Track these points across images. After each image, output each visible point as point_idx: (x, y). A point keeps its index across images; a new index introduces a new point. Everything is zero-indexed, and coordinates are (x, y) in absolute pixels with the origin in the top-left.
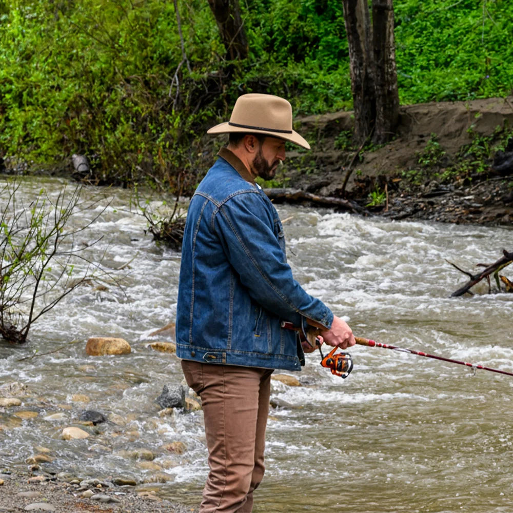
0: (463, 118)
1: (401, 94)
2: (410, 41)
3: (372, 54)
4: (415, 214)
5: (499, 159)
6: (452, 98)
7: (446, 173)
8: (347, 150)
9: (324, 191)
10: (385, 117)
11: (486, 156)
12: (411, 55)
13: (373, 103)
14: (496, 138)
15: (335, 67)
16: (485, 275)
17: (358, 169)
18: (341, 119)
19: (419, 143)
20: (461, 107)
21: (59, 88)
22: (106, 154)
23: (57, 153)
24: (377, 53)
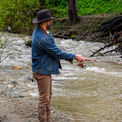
0: (91, 19)
1: (78, 14)
2: (80, 2)
3: (72, 5)
4: (82, 39)
5: (99, 28)
6: (89, 14)
7: (88, 31)
8: (67, 26)
9: (62, 35)
10: (75, 18)
11: (97, 27)
12: (80, 5)
13: (72, 16)
14: (99, 23)
15: (64, 8)
16: (97, 52)
17: (69, 30)
18: (66, 19)
19: (82, 24)
20: (91, 16)
21: (5, 12)
22: (15, 27)
23: (5, 26)
24: (73, 5)
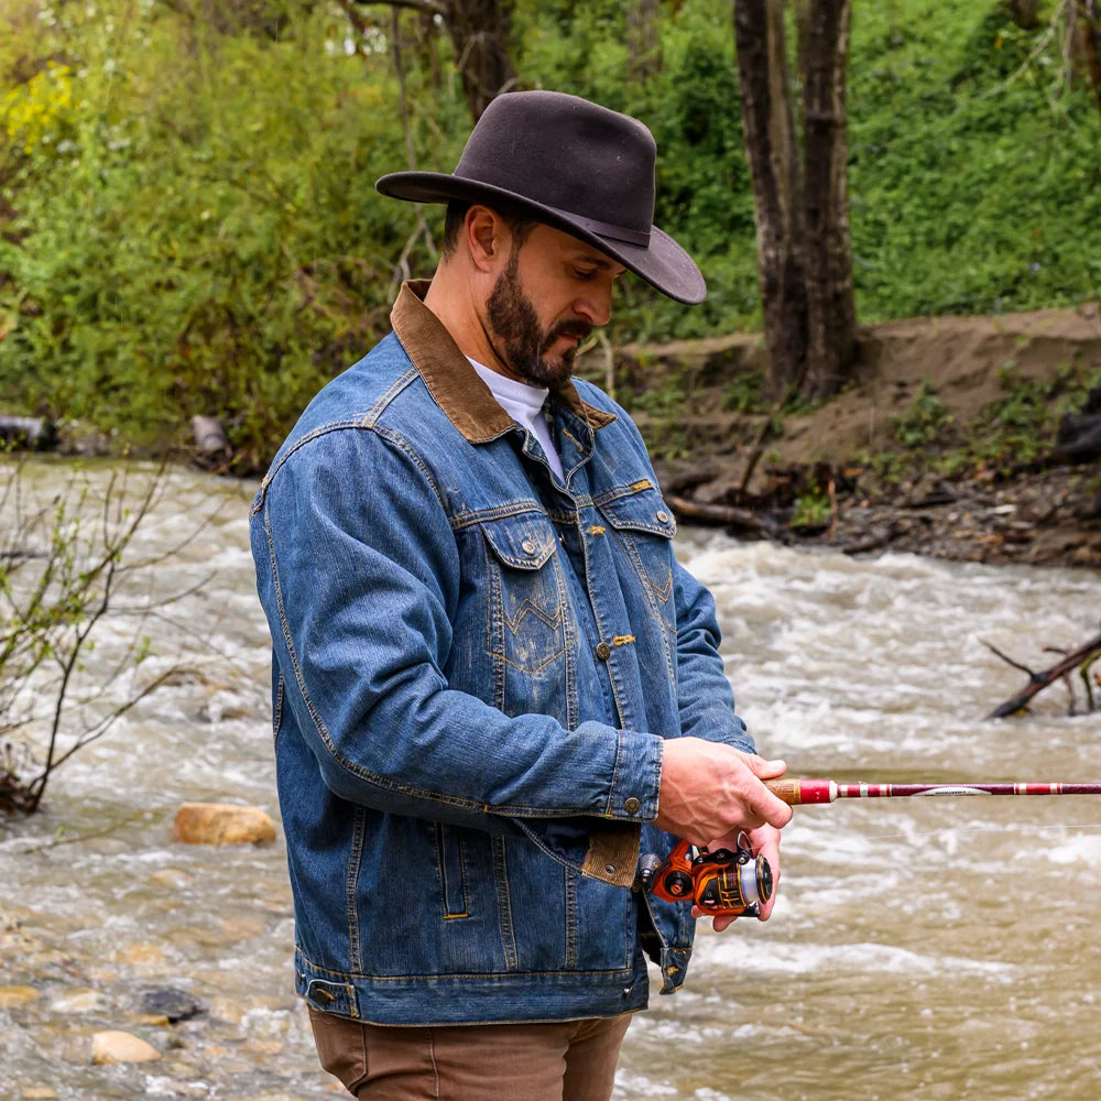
0: (987, 349)
1: (860, 299)
2: (875, 195)
3: (802, 217)
4: (895, 539)
5: (1068, 432)
6: (962, 308)
7: (951, 461)
8: (748, 411)
9: (703, 494)
10: (828, 344)
11: (1037, 424)
12: (879, 224)
13: (803, 316)
14: (1059, 388)
15: (722, 249)
16: (1062, 672)
17: (774, 450)
18: (738, 351)
19: (898, 397)
20: (983, 327)
21: (170, 286)
22: (259, 415)
23: (165, 414)
24: (814, 215)
